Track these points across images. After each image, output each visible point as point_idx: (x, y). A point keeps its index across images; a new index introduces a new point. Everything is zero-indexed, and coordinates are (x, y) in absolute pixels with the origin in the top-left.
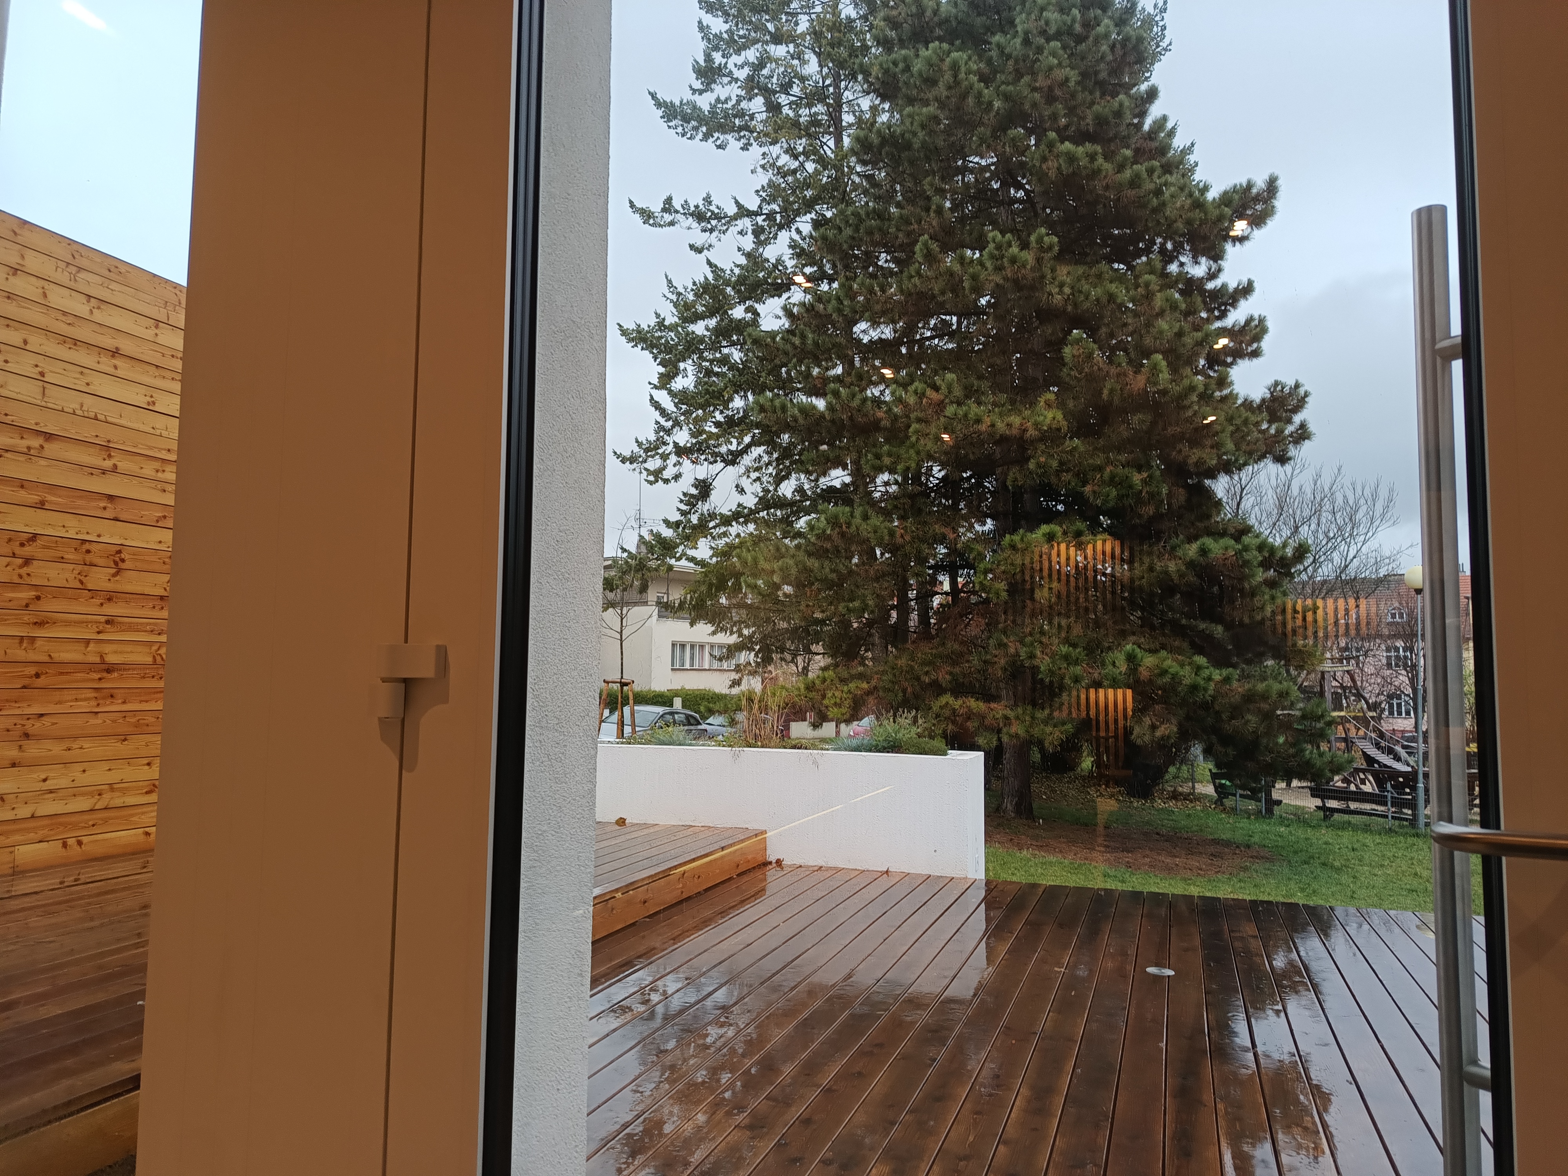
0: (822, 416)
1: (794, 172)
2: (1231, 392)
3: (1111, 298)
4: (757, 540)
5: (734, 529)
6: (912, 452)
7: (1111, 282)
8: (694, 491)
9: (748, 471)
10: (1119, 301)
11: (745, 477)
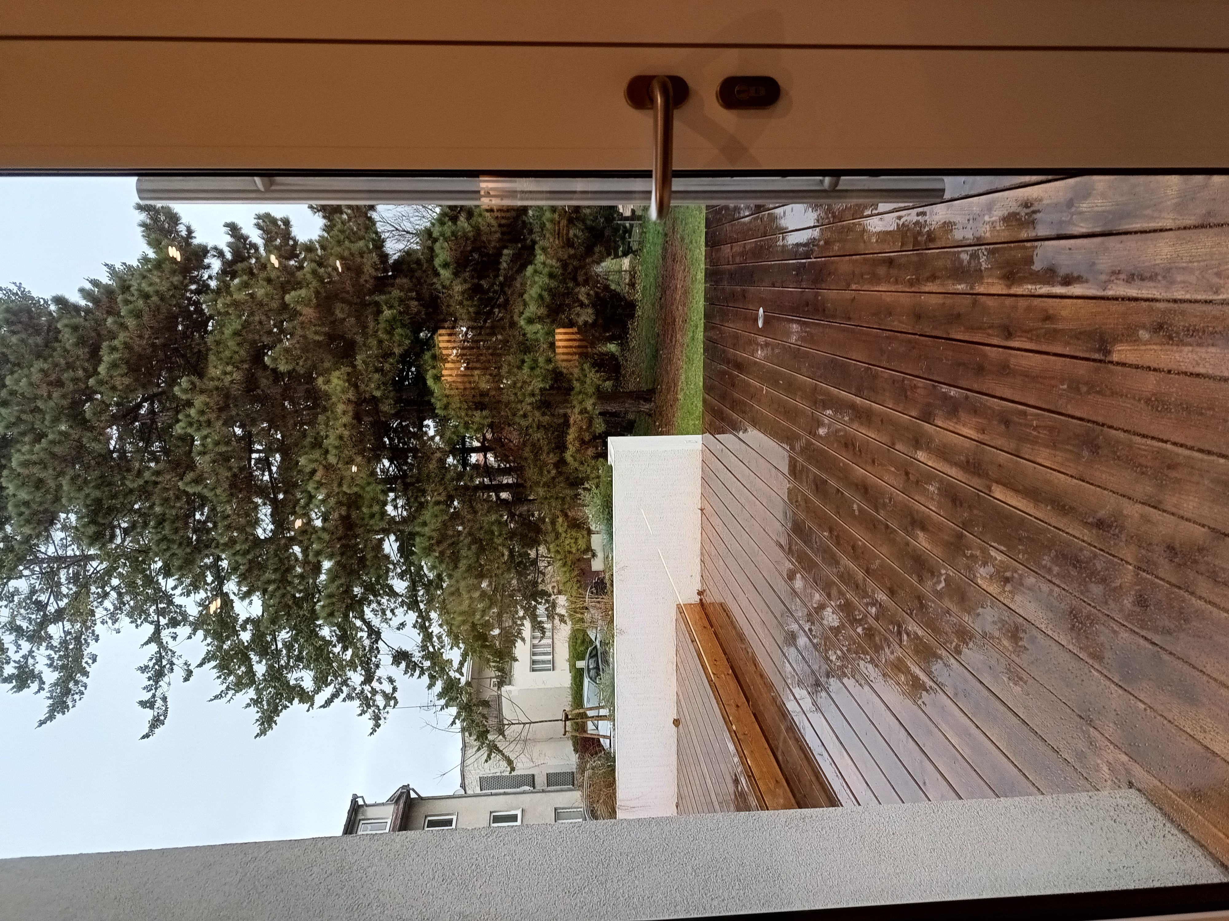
0: (338, 563)
1: (120, 595)
2: (319, 242)
3: (236, 333)
4: (444, 610)
5: (435, 629)
6: (368, 489)
7: (223, 333)
8: (403, 665)
9: (386, 621)
10: (240, 327)
11: (391, 622)
